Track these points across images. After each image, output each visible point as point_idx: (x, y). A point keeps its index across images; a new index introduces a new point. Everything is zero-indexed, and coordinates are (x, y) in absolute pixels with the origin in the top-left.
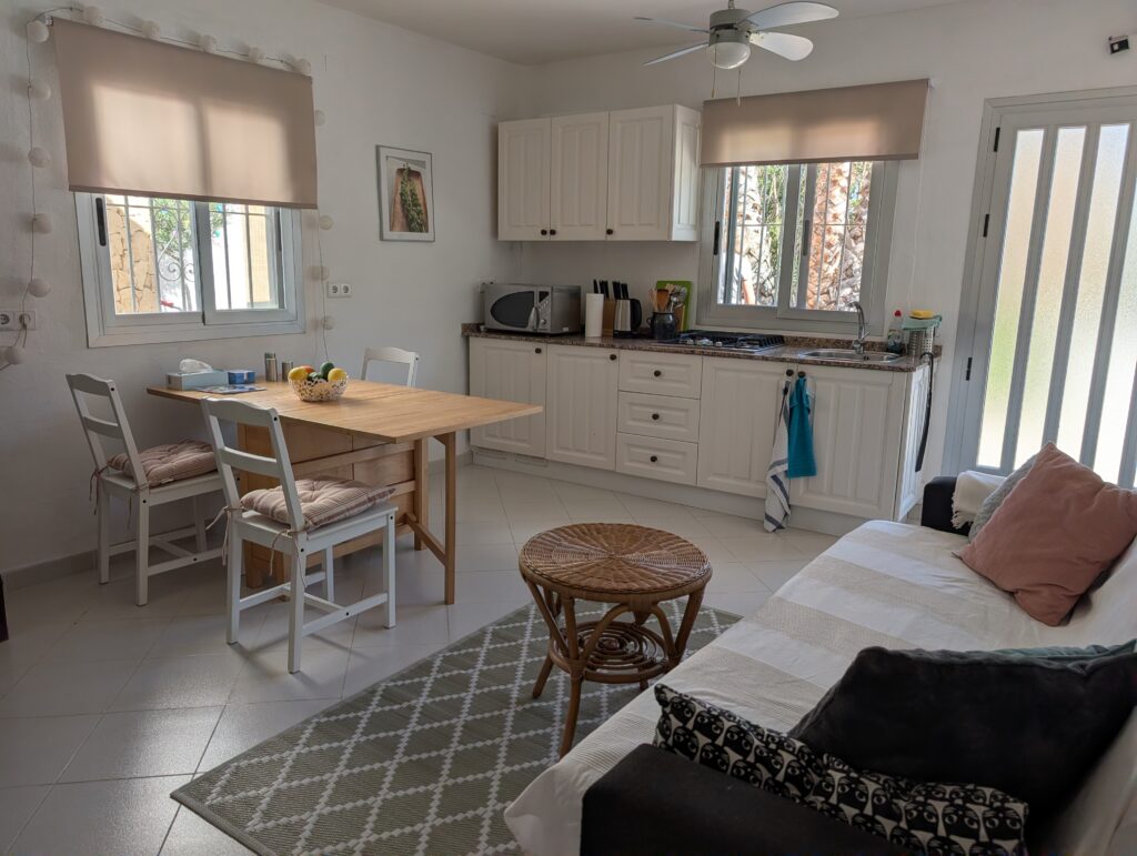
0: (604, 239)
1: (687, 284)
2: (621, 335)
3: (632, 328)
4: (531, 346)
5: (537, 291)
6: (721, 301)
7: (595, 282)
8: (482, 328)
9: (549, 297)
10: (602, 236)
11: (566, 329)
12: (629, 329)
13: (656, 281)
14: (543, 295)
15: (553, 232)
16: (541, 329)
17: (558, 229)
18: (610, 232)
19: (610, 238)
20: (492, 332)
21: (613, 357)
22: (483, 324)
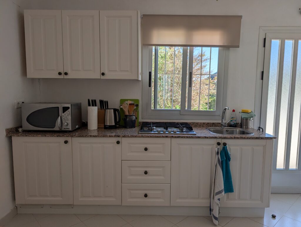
0: (99, 78)
1: (138, 100)
2: (111, 128)
3: (115, 123)
4: (62, 139)
5: (61, 106)
6: (153, 108)
7: (89, 100)
8: (20, 130)
9: (70, 110)
10: (98, 76)
11: (77, 127)
12: (114, 124)
13: (120, 99)
14: (65, 109)
15: (66, 74)
16: (64, 128)
17: (69, 72)
18: (103, 74)
19: (103, 77)
20: (28, 132)
21: (118, 142)
22: (21, 127)
